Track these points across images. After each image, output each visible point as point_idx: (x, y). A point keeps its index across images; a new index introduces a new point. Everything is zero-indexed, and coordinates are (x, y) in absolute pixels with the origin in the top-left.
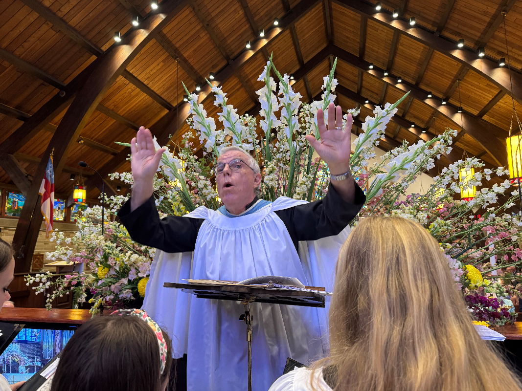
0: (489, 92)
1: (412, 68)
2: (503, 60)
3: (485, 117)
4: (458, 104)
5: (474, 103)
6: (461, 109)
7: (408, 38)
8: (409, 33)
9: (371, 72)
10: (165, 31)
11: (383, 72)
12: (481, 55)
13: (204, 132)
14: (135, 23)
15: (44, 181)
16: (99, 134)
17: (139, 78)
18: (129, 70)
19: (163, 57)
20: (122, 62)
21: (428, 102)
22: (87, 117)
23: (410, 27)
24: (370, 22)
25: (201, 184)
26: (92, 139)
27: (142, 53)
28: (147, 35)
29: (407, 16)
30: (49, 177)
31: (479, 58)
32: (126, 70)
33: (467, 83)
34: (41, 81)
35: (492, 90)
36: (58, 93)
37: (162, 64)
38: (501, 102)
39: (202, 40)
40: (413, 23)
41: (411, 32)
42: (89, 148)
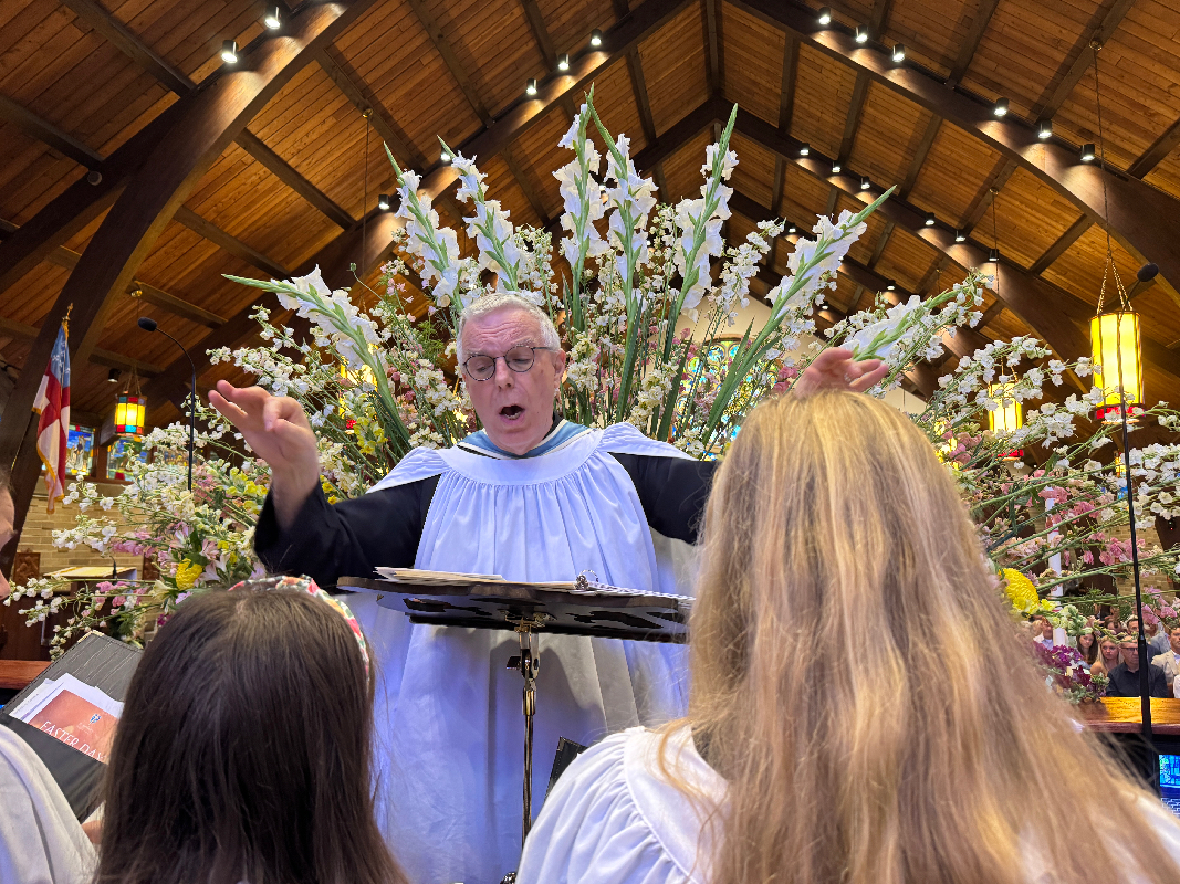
0: (1059, 218)
1: (895, 159)
2: (1090, 149)
3: (1048, 274)
4: (990, 244)
5: (1025, 242)
6: (995, 253)
7: (889, 90)
8: (890, 79)
9: (803, 163)
10: (341, 45)
11: (831, 164)
12: (1045, 134)
13: (433, 262)
14: (273, 23)
15: (45, 379)
16: (180, 277)
17: (278, 151)
18: (253, 132)
19: (336, 105)
20: (238, 111)
21: (927, 234)
22: (152, 236)
23: (893, 66)
24: (805, 52)
25: (422, 378)
26: (161, 288)
27: (285, 93)
28: (299, 50)
29: (888, 42)
30: (59, 372)
31: (1039, 141)
32: (246, 131)
33: (1011, 197)
34: (46, 147)
35: (1064, 215)
36: (85, 178)
37: (331, 121)
38: (1083, 243)
39: (426, 73)
40: (899, 57)
41: (895, 77)
42: (155, 308)
